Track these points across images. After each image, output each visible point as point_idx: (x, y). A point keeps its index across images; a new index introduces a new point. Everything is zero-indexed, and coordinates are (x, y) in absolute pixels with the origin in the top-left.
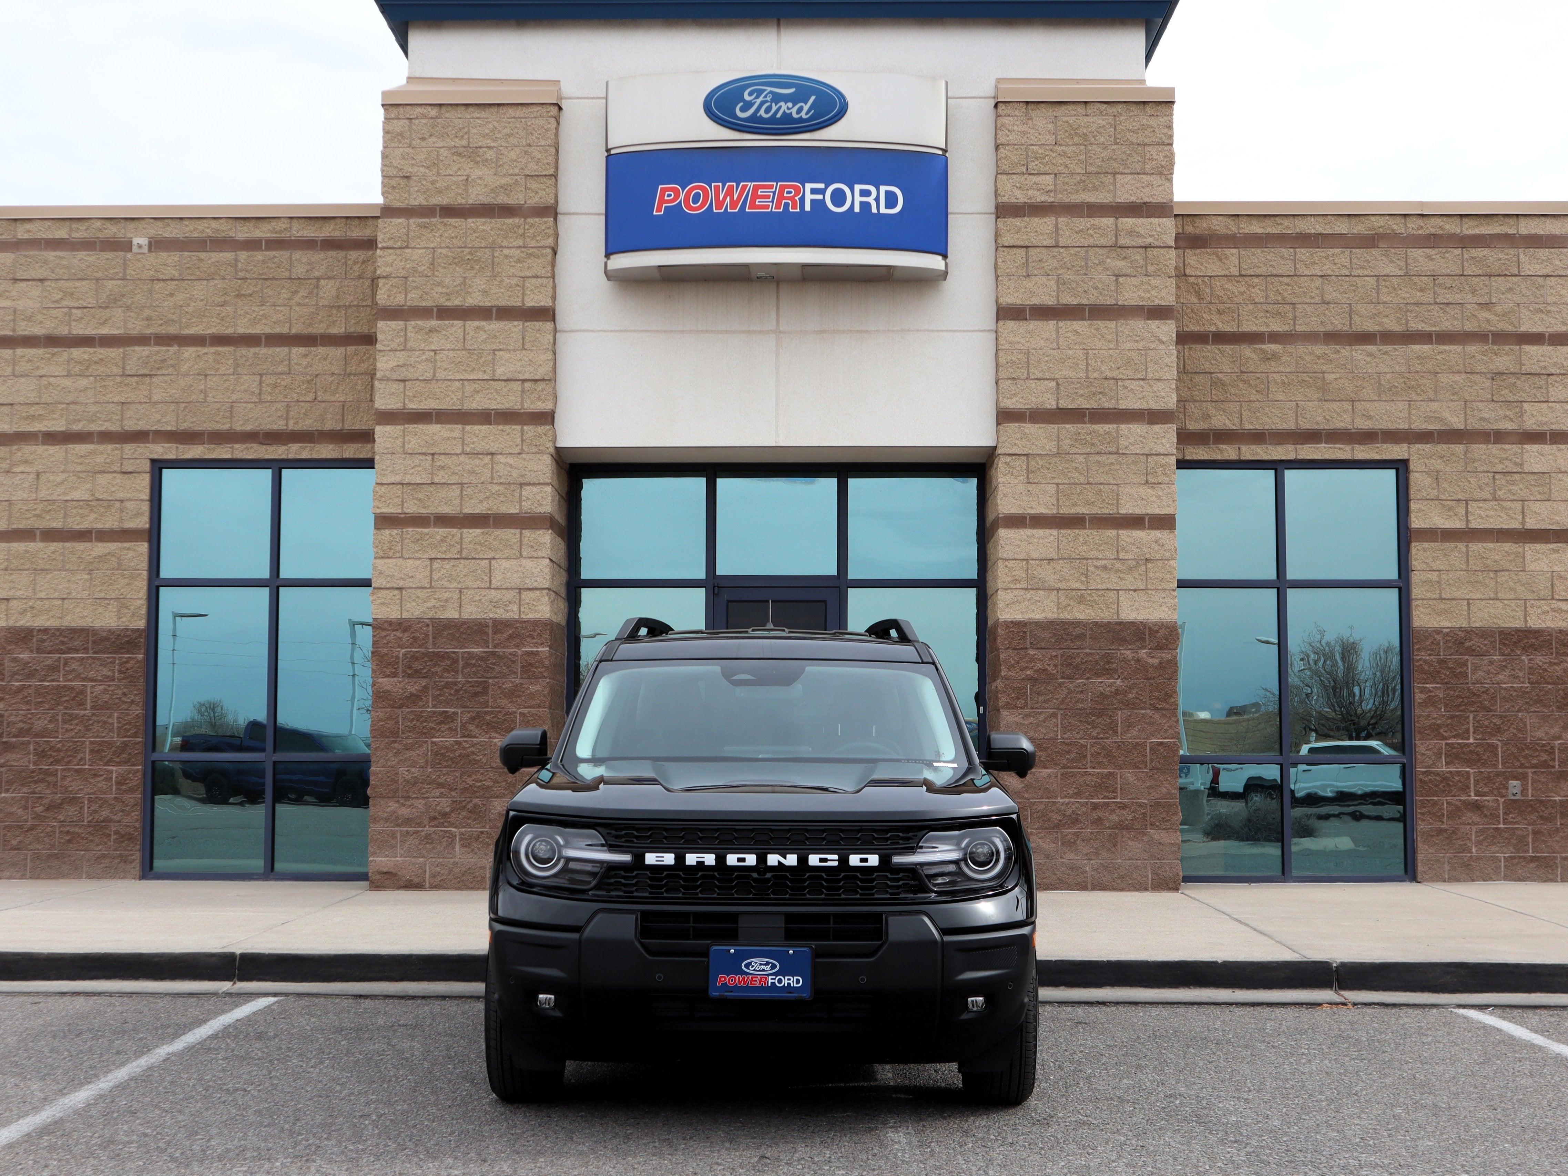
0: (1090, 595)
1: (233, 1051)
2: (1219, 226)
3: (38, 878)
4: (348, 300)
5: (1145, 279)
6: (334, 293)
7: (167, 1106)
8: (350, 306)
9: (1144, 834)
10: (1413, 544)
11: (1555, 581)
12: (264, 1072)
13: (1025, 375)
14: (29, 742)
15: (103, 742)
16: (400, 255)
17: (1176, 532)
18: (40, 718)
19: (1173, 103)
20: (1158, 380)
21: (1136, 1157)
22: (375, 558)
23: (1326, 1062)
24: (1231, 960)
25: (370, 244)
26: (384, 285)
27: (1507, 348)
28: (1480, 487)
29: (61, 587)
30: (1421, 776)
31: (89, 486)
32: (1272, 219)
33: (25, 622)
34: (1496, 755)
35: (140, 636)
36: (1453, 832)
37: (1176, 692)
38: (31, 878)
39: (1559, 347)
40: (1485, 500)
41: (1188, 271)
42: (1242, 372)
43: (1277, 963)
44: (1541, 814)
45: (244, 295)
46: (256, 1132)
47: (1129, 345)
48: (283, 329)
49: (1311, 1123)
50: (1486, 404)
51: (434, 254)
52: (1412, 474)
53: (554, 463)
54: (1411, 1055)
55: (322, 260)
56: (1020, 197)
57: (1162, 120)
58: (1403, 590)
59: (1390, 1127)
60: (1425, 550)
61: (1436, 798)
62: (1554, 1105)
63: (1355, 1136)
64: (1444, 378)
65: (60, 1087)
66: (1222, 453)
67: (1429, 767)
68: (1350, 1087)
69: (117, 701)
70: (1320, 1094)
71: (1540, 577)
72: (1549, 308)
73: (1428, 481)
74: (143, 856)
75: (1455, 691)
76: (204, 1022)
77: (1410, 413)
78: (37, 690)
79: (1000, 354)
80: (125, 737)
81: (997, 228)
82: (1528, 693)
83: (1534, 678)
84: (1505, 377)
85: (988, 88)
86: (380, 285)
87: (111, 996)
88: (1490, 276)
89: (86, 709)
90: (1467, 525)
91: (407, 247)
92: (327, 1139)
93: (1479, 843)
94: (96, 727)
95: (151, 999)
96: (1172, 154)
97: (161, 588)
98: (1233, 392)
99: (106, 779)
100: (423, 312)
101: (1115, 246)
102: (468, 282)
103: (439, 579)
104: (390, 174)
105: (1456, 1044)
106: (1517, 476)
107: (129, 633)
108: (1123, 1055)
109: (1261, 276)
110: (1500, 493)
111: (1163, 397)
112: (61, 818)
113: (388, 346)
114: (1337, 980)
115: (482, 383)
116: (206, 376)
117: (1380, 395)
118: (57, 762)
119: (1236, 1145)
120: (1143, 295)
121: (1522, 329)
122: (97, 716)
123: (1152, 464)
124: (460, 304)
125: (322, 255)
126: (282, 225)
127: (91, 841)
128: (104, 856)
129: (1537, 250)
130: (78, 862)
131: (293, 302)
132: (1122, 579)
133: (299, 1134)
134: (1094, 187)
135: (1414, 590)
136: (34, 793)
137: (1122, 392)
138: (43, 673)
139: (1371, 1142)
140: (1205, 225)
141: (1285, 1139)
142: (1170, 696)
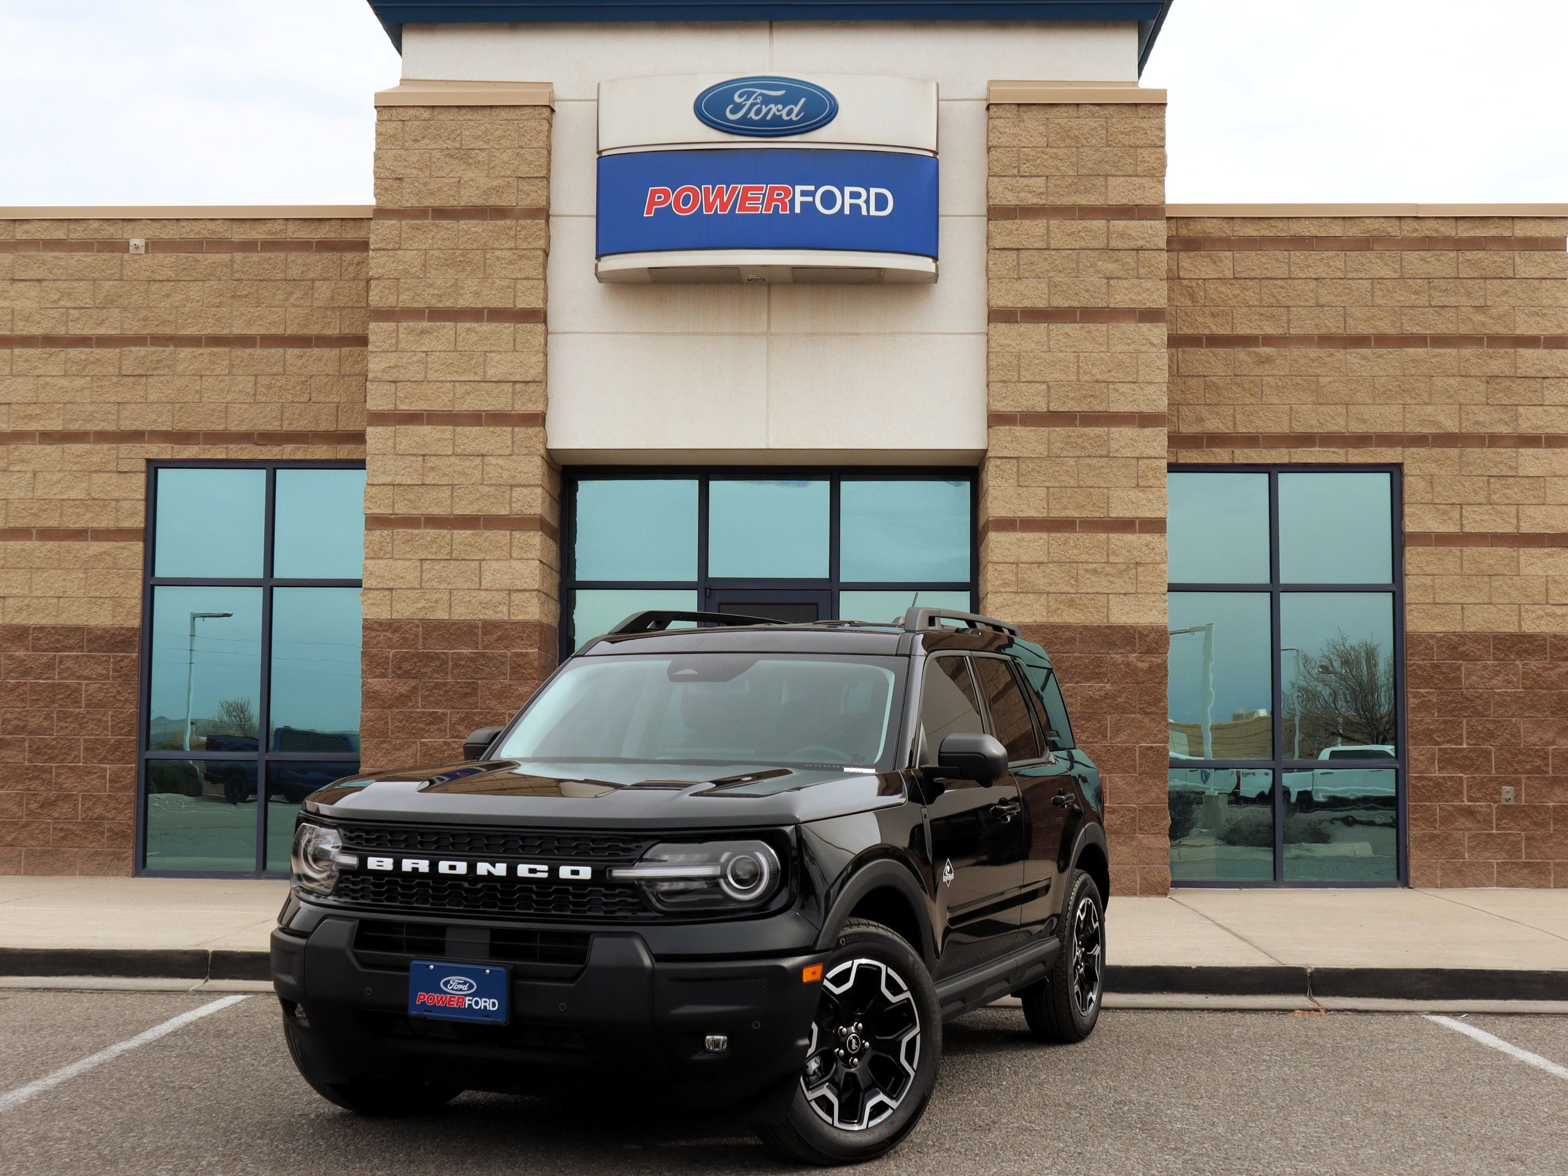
0: (1080, 598)
1: (188, 1048)
2: (1213, 229)
3: (32, 874)
4: (343, 301)
5: (1137, 282)
6: (328, 294)
7: (108, 1103)
8: (344, 308)
9: (1133, 839)
10: (1407, 549)
11: (1550, 586)
12: (215, 1070)
13: (1016, 378)
14: (24, 740)
15: (97, 739)
16: (393, 256)
17: (1167, 536)
18: (35, 715)
19: (1165, 105)
20: (1150, 383)
21: (1071, 1164)
22: (366, 559)
23: (1286, 1069)
24: (1205, 965)
25: (363, 246)
26: (376, 286)
27: (1502, 351)
28: (1475, 491)
29: (56, 585)
30: (1414, 782)
31: (84, 485)
32: (1267, 221)
33: (20, 620)
34: (1490, 761)
35: (135, 635)
36: (1446, 838)
37: (1165, 696)
38: (25, 874)
39: (1554, 351)
40: (1480, 504)
41: (1182, 274)
42: (1236, 375)
43: (1251, 968)
44: (1535, 819)
45: (239, 296)
46: (191, 1130)
47: (1120, 348)
48: (277, 330)
49: (1256, 1131)
50: (1481, 407)
51: (426, 255)
52: (1406, 478)
53: (545, 464)
54: (1373, 1062)
55: (318, 262)
56: (1011, 199)
57: (1154, 122)
58: (1396, 594)
59: (1335, 1134)
60: (1419, 554)
61: (1428, 804)
62: (1506, 1113)
63: (1297, 1144)
64: (1439, 382)
65: (8, 1082)
66: (1215, 457)
67: (1421, 772)
68: (1304, 1095)
69: (111, 699)
70: (1272, 1101)
71: (1534, 582)
72: (1545, 311)
73: (1422, 485)
74: (136, 854)
75: (1448, 696)
76: (167, 1019)
77: (1404, 417)
78: (33, 688)
79: (991, 356)
80: (119, 735)
81: (988, 231)
82: (1521, 698)
83: (1528, 683)
84: (1500, 380)
85: (980, 90)
86: (373, 286)
87: (82, 992)
88: (1485, 279)
89: (80, 707)
90: (1461, 529)
91: (399, 249)
92: (260, 1138)
93: (1471, 849)
94: (91, 725)
95: (120, 996)
96: (1164, 156)
97: (156, 587)
98: (1226, 395)
99: (100, 777)
100: (415, 314)
101: (1107, 249)
102: (460, 284)
103: (430, 580)
104: (382, 175)
105: (1421, 1051)
106: (1511, 480)
107: (123, 632)
108: (1082, 1061)
109: (1256, 278)
110: (1495, 497)
111: (1154, 401)
112: (56, 815)
113: (380, 347)
114: (1312, 986)
115: (473, 384)
116: (201, 376)
117: (1374, 399)
118: (52, 759)
119: (1175, 1153)
120: (1134, 297)
121: (1518, 332)
122: (93, 714)
123: (1143, 467)
124: (451, 305)
125: (317, 257)
126: (278, 227)
127: (85, 838)
128: (97, 853)
129: (1532, 253)
130: (71, 859)
131: (287, 304)
132: (1112, 582)
133: (234, 1132)
134: (1086, 189)
135: (1407, 594)
136: (29, 790)
137: (1113, 396)
138: (39, 671)
139: (1312, 1151)
140: (1199, 227)
141: (1226, 1147)
142: (1161, 700)
